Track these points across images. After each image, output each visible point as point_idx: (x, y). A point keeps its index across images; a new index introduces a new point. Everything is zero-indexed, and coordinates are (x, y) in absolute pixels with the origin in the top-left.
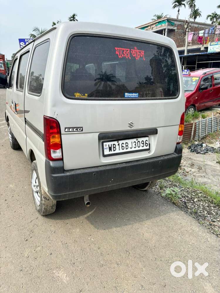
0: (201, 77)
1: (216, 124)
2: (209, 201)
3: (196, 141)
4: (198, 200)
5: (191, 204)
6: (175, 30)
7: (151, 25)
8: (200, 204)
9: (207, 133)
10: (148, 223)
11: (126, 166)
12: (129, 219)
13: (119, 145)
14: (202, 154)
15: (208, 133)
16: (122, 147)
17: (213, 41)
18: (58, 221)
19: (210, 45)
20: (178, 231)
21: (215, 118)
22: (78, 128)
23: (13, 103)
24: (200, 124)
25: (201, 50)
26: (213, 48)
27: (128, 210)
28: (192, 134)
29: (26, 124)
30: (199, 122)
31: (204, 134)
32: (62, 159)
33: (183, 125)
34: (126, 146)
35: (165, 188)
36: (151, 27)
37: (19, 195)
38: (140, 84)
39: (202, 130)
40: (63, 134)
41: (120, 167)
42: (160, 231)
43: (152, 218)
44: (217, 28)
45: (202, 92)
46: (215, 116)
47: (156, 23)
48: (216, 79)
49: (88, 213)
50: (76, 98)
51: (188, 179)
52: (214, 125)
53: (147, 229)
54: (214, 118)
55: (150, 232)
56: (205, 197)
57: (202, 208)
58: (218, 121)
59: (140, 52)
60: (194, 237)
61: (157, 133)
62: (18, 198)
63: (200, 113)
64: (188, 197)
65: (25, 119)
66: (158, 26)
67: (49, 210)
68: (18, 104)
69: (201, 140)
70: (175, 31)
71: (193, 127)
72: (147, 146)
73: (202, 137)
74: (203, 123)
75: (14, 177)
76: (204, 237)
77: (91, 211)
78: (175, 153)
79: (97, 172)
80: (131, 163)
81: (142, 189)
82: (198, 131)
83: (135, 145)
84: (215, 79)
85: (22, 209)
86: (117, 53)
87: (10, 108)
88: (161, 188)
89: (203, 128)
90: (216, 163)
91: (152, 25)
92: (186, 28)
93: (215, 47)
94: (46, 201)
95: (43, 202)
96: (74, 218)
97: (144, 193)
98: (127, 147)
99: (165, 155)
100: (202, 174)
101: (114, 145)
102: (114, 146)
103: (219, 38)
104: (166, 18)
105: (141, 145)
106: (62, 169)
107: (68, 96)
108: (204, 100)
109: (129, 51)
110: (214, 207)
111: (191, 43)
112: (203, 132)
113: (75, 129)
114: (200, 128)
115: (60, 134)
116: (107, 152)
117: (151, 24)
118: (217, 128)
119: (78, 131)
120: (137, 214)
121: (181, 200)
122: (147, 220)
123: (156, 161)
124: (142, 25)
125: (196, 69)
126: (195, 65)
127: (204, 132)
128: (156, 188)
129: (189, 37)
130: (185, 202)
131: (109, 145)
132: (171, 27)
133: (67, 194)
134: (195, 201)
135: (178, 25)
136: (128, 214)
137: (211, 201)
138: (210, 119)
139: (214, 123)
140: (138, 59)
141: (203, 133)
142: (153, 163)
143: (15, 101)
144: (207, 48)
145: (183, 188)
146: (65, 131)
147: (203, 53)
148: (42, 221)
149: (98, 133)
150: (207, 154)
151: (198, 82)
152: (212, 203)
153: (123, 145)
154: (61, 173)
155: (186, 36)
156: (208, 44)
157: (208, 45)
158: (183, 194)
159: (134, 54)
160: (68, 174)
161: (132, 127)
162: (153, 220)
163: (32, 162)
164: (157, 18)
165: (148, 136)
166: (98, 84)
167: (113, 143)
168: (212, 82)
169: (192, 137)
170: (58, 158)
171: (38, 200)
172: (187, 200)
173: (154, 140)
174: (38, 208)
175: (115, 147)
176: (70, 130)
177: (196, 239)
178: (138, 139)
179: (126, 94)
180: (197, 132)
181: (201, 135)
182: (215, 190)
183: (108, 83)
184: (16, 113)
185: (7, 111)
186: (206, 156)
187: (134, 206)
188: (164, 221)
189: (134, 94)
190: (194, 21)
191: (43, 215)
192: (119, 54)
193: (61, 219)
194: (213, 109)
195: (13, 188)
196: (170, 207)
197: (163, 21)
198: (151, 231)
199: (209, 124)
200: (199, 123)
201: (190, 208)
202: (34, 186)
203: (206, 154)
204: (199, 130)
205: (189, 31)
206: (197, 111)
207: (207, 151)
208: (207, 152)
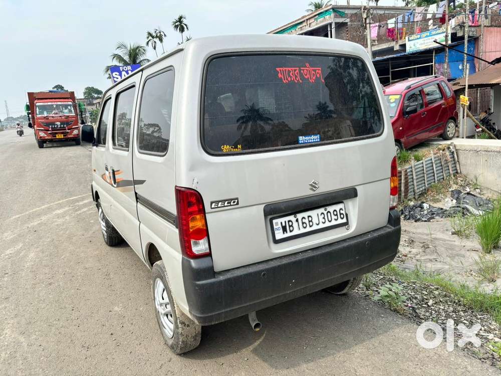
0: (403, 94)
1: (441, 168)
2: (454, 302)
3: (410, 200)
4: (434, 302)
5: (423, 310)
6: (347, 23)
7: (307, 20)
8: (440, 308)
9: (428, 184)
10: (359, 350)
11: (313, 255)
12: (326, 347)
13: (297, 220)
14: (425, 221)
15: (430, 185)
16: (303, 223)
17: (413, 33)
18: (207, 361)
19: (409, 40)
20: (414, 359)
21: (437, 159)
22: (232, 200)
23: (107, 169)
24: (413, 171)
25: (395, 49)
26: (414, 45)
27: (321, 331)
28: (403, 189)
29: (137, 202)
30: (412, 168)
31: (422, 187)
32: (209, 255)
33: (396, 178)
34: (309, 221)
35: (374, 287)
36: (307, 23)
37: (132, 324)
38: (311, 117)
39: (418, 180)
40: (208, 213)
41: (304, 259)
42: (383, 363)
43: (364, 340)
44: (417, 11)
45: (408, 118)
46: (436, 156)
47: (315, 16)
48: (428, 94)
49: (255, 342)
50: (224, 153)
51: (407, 266)
52: (437, 171)
53: (359, 360)
54: (435, 158)
55: (367, 366)
56: (445, 296)
57: (444, 315)
58: (443, 163)
59: (315, 71)
60: (442, 366)
61: (356, 195)
62: (131, 329)
63: (410, 152)
64: (416, 298)
65: (136, 193)
66: (318, 20)
67: (190, 343)
68: (118, 171)
69: (419, 197)
70: (347, 25)
71: (403, 178)
72: (342, 218)
73: (420, 193)
74: (418, 168)
75: (119, 293)
76: (460, 364)
77: (259, 339)
78: (388, 225)
79: (267, 270)
80: (320, 250)
81: (338, 292)
82: (412, 183)
83: (324, 218)
84: (426, 94)
85: (141, 347)
86: (280, 77)
87: (101, 178)
88: (368, 288)
89: (419, 176)
90: (452, 234)
91: (309, 19)
92: (366, 19)
93: (417, 43)
94: (184, 328)
95: (180, 330)
96: (232, 353)
97: (343, 298)
98: (311, 224)
99: (374, 231)
100: (430, 255)
101: (289, 221)
102: (290, 223)
103: (421, 28)
104: (331, 7)
105: (334, 217)
106: (210, 272)
107: (212, 152)
108: (413, 131)
109: (297, 71)
110: (465, 311)
111: (376, 41)
112: (420, 183)
113: (226, 202)
114: (415, 178)
115: (205, 213)
116: (279, 235)
117: (308, 17)
118: (443, 175)
119: (231, 205)
120: (338, 336)
121: (406, 304)
122: (356, 344)
123: (360, 241)
124: (293, 22)
125: (391, 81)
126: (389, 75)
127: (422, 184)
128: (359, 288)
129: (372, 31)
130: (413, 308)
131: (281, 223)
132: (341, 19)
133: (222, 312)
134: (429, 304)
135: (352, 15)
136: (323, 338)
137: (457, 301)
138: (428, 160)
139: (436, 168)
140: (313, 81)
141: (420, 186)
142: (357, 246)
143: (111, 167)
144: (403, 46)
145: (404, 283)
146: (212, 208)
147: (399, 55)
148: (179, 364)
149: (264, 205)
150: (433, 222)
151: (400, 102)
152: (460, 305)
153: (304, 220)
154: (211, 278)
155: (368, 31)
156: (405, 38)
157: (406, 41)
158: (406, 294)
159: (306, 75)
160: (222, 278)
161: (314, 189)
162: (366, 344)
163: (152, 264)
164: (314, 7)
165: (342, 202)
166: (243, 127)
167: (287, 219)
168: (423, 101)
169: (403, 194)
170: (202, 252)
171: (169, 327)
172: (416, 305)
173: (354, 207)
174: (170, 342)
175: (292, 226)
176: (219, 205)
177: (447, 369)
178: (327, 207)
179: (301, 138)
180: (410, 185)
181: (417, 189)
182: (459, 282)
183: (259, 122)
184: (115, 186)
185: (94, 183)
186: (433, 224)
187: (329, 323)
188: (386, 344)
189: (313, 137)
190: (376, 5)
191: (180, 353)
192: (283, 77)
193: (211, 358)
194: (431, 143)
195: (120, 313)
196: (391, 319)
197: (326, 11)
198: (368, 364)
199: (428, 169)
200: (410, 169)
201: (423, 317)
202: (161, 305)
203: (431, 220)
204: (413, 181)
205: (371, 22)
206: (404, 150)
207: (432, 215)
208: (433, 218)
